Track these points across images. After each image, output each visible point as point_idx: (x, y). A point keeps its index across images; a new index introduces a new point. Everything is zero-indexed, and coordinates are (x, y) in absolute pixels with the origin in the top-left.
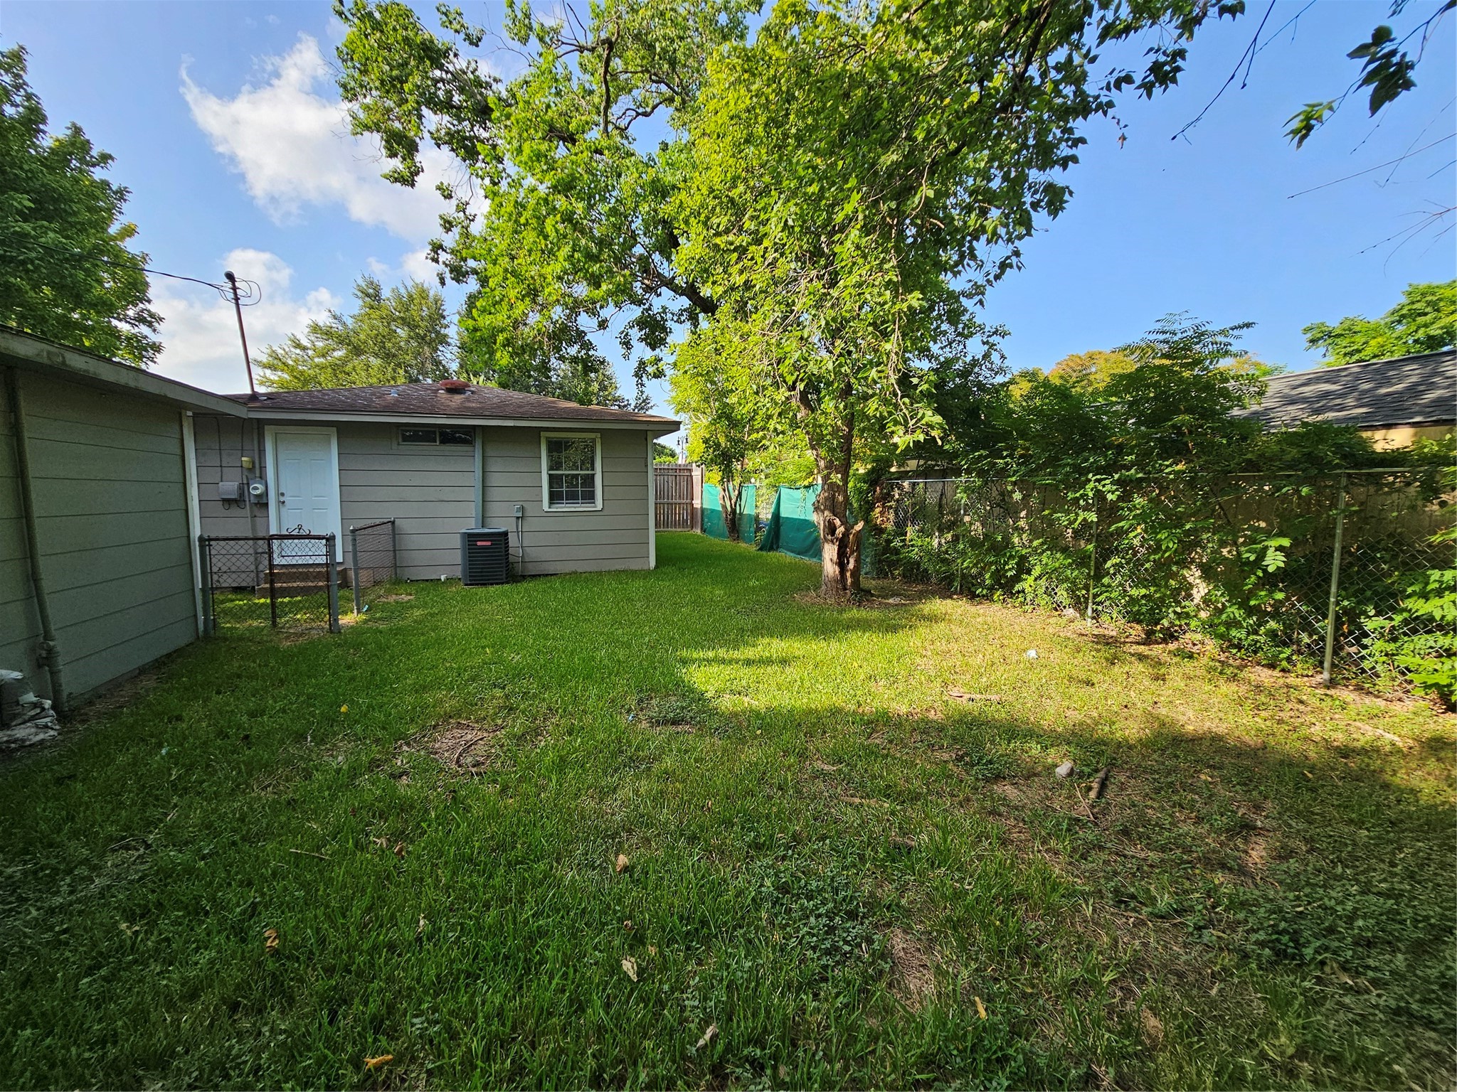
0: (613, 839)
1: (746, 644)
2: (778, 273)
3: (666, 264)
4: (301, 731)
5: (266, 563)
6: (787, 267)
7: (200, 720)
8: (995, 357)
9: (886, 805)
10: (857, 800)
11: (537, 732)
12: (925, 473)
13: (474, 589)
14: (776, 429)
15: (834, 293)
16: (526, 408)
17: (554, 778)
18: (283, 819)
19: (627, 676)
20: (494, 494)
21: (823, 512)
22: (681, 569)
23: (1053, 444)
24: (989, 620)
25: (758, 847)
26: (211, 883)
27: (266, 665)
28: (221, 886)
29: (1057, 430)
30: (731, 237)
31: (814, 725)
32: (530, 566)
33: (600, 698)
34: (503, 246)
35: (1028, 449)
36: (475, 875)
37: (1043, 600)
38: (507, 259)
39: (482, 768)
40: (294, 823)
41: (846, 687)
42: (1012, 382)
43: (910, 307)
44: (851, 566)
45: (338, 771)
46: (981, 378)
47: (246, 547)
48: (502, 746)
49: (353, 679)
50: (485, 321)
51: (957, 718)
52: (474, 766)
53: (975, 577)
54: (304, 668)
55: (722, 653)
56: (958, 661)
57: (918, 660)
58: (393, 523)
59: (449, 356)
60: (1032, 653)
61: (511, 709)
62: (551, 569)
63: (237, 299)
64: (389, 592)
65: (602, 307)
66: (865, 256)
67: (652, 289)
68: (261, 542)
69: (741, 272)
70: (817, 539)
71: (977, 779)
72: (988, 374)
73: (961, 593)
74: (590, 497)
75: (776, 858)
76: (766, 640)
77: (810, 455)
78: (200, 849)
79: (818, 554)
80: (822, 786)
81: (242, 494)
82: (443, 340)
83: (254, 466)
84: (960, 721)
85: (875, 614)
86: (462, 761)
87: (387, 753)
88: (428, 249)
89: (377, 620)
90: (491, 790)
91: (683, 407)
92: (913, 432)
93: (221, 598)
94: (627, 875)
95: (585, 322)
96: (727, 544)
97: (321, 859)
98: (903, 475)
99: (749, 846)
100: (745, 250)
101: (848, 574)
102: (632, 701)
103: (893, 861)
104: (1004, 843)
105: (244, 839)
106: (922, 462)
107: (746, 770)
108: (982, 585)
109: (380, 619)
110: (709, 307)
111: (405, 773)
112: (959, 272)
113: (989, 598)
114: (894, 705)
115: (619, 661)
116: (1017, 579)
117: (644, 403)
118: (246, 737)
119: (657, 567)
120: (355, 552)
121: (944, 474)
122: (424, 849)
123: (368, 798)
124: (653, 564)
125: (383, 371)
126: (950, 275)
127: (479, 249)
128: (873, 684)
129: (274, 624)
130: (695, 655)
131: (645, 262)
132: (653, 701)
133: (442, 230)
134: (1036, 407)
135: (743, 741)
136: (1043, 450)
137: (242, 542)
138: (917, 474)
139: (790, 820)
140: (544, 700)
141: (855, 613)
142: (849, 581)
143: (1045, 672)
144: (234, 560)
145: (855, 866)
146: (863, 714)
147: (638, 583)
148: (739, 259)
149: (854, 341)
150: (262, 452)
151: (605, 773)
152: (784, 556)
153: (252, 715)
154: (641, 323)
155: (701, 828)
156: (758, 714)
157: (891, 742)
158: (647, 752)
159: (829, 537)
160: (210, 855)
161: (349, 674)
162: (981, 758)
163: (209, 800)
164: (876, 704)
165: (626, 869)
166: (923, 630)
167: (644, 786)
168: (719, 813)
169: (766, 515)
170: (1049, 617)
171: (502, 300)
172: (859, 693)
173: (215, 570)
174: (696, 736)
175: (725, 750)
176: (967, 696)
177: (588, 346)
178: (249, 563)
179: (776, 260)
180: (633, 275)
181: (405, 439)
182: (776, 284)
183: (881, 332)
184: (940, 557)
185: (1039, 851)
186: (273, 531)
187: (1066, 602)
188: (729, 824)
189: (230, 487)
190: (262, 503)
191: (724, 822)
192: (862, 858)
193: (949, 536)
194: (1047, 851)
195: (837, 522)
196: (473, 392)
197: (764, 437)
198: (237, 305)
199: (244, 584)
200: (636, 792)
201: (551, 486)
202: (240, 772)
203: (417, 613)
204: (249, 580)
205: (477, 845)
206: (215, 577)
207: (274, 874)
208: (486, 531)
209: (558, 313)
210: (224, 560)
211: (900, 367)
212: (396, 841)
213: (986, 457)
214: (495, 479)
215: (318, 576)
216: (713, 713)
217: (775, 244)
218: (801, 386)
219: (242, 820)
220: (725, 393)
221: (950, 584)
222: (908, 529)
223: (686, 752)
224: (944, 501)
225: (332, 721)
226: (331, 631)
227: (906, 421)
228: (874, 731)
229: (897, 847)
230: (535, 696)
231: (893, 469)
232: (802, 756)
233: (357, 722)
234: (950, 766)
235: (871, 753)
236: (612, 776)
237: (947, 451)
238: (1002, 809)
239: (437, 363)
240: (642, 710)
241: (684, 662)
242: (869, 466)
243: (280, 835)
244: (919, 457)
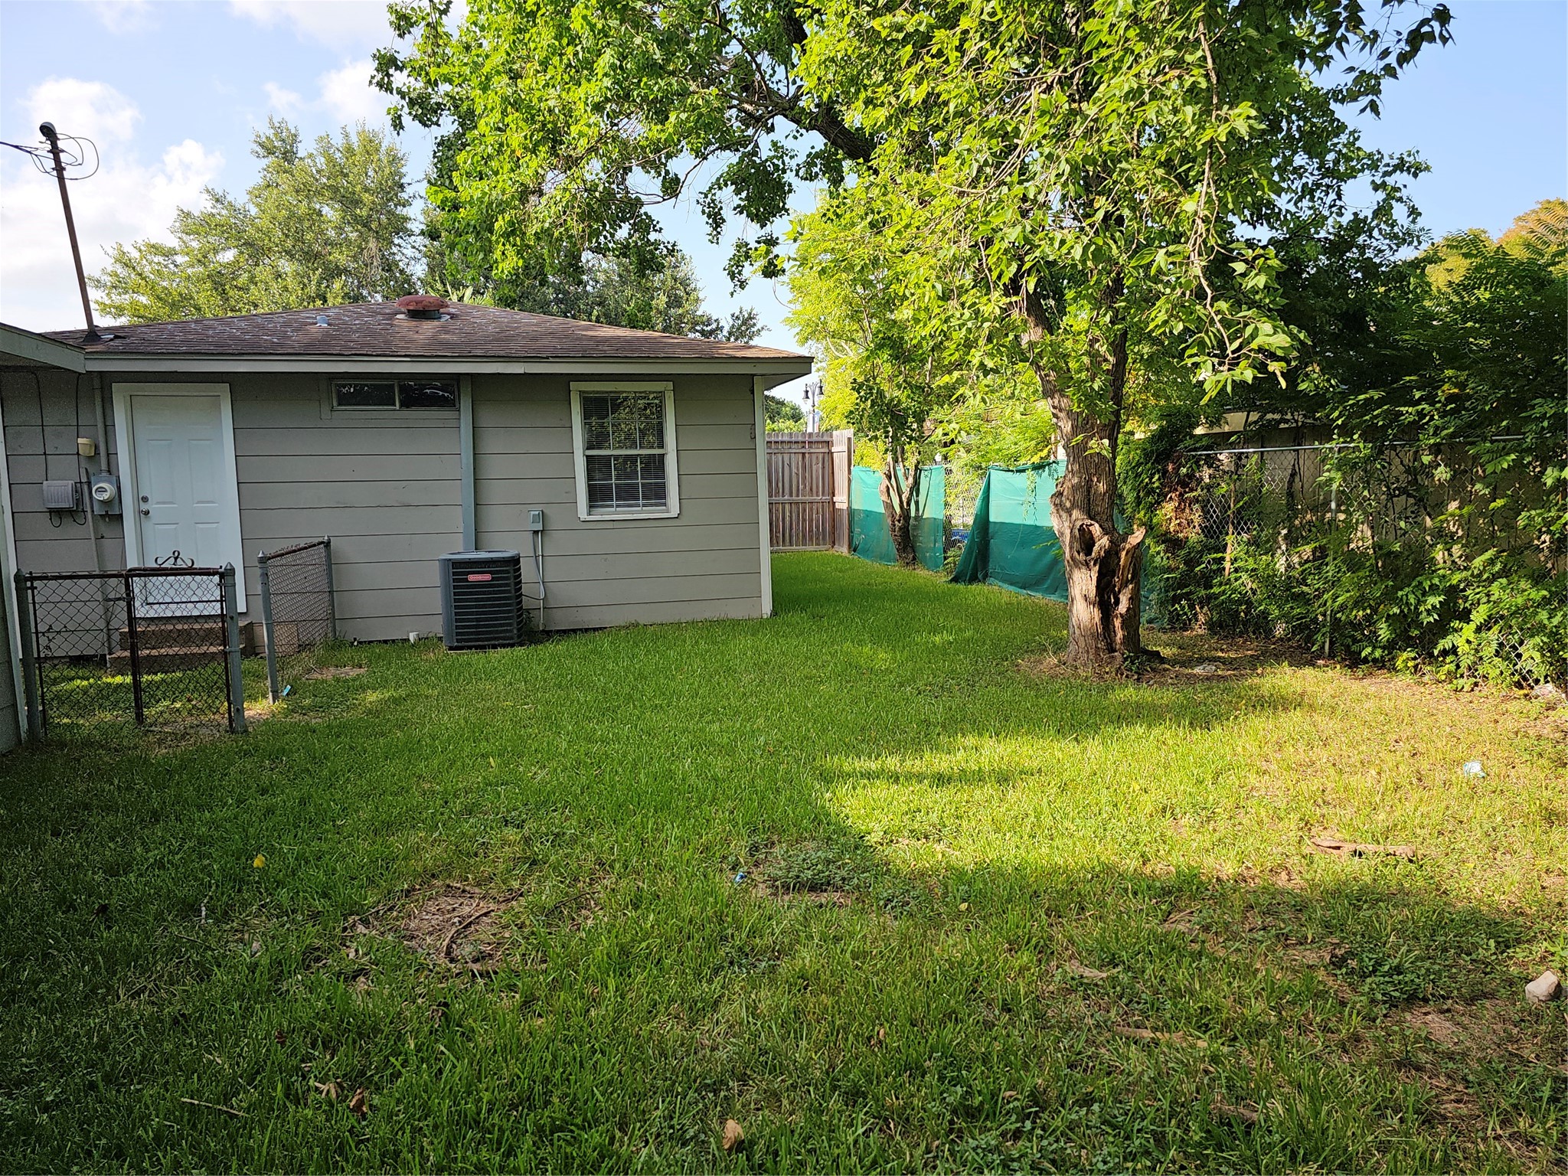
0: (716, 1092)
1: (936, 748)
2: (989, 77)
3: (781, 70)
4: (191, 900)
5: (124, 616)
6: (1004, 65)
7: (30, 879)
8: (1399, 212)
9: (1201, 1044)
10: (1147, 1034)
11: (580, 903)
12: (1262, 435)
13: (466, 656)
14: (982, 365)
15: (1090, 109)
16: (545, 342)
17: (612, 984)
18: (168, 1047)
19: (729, 805)
20: (495, 492)
21: (1069, 512)
22: (817, 617)
23: (1513, 374)
24: (1388, 705)
25: (971, 1113)
26: (61, 1149)
27: (129, 788)
28: (76, 1155)
29: (1519, 349)
30: (900, 16)
31: (1063, 894)
32: (558, 615)
33: (684, 843)
34: (498, 59)
35: (1462, 386)
36: (484, 1149)
37: (1494, 668)
38: (505, 79)
39: (490, 965)
40: (186, 1055)
41: (1119, 826)
42: (1432, 259)
43: (1232, 134)
44: (1123, 608)
45: (253, 968)
46: (1369, 253)
47: (91, 590)
48: (521, 927)
49: (270, 811)
50: (471, 190)
51: (1331, 886)
52: (476, 961)
53: (1356, 626)
54: (190, 792)
55: (892, 763)
56: (1331, 780)
57: (1252, 779)
58: (327, 544)
59: (409, 252)
60: (1475, 768)
61: (534, 862)
62: (593, 619)
63: (59, 169)
64: (322, 664)
65: (669, 156)
66: (1146, 37)
67: (758, 119)
68: (113, 581)
69: (919, 80)
70: (1057, 561)
71: (1373, 1001)
72: (1383, 243)
73: (1332, 656)
74: (658, 494)
75: (1003, 1135)
76: (971, 740)
77: (1044, 408)
78: (41, 1094)
79: (1062, 586)
80: (1081, 1006)
81: (79, 501)
82: (399, 226)
83: (97, 453)
84: (1337, 893)
85: (1167, 696)
86: (456, 952)
87: (332, 937)
88: (370, 67)
89: (304, 711)
90: (508, 1002)
91: (814, 330)
92: (1234, 364)
93: (54, 674)
94: (742, 1157)
95: (641, 182)
96: (895, 572)
97: (232, 1116)
98: (1221, 440)
99: (954, 1112)
100: (925, 39)
101: (1117, 623)
102: (739, 848)
103: (1219, 1147)
104: (1429, 1120)
105: (108, 1079)
106: (1254, 416)
107: (944, 974)
108: (1373, 640)
109: (311, 708)
110: (860, 146)
111: (362, 972)
112: (1328, 59)
113: (1385, 664)
114: (1209, 861)
115: (715, 779)
116: (1441, 628)
117: (745, 325)
118: (104, 909)
119: (775, 613)
120: (267, 596)
121: (1298, 436)
122: (398, 1102)
123: (305, 1015)
124: (767, 607)
125: (303, 283)
126: (1309, 65)
127: (459, 63)
128: (1168, 821)
129: (140, 717)
130: (847, 768)
131: (744, 69)
132: (777, 850)
133: (393, 33)
134: (1480, 305)
135: (935, 921)
136: (1495, 386)
137: (83, 582)
138: (1249, 437)
139: (1026, 1067)
140: (589, 846)
141: (1129, 693)
142: (1120, 634)
143: (1500, 803)
144: (71, 611)
145: (1147, 1153)
146: (1154, 877)
147: (745, 642)
148: (916, 56)
149: (1129, 196)
150: (109, 428)
151: (698, 975)
152: (996, 592)
153: (112, 871)
154: (738, 179)
155: (867, 1075)
156: (960, 874)
157: (1206, 929)
158: (768, 940)
159: (1082, 557)
160: (57, 1104)
161: (263, 802)
162: (1379, 963)
163: (50, 1014)
164: (1176, 858)
165: (739, 1146)
166: (1260, 723)
167: (765, 998)
168: (898, 1050)
169: (964, 518)
170: (1506, 699)
171: (499, 152)
172: (1144, 838)
173: (42, 628)
174: (854, 912)
175: (905, 938)
176: (1348, 847)
177: (645, 225)
178: (94, 614)
179: (982, 53)
180: (726, 95)
181: (344, 400)
182: (982, 98)
183: (1178, 177)
184: (1288, 590)
185: (1497, 1138)
186: (132, 563)
187: (1540, 671)
188: (916, 1070)
189: (59, 489)
190: (112, 516)
191: (907, 1067)
192: (1160, 1139)
193: (1307, 550)
194: (1512, 1137)
195: (1096, 530)
196: (453, 316)
197: (961, 382)
198: (61, 180)
199: (90, 652)
200: (753, 1010)
201: (590, 477)
202: (95, 968)
203: (372, 697)
204: (97, 645)
205: (486, 1096)
206: (43, 641)
207: (158, 1138)
208: (482, 555)
209: (594, 169)
210: (56, 612)
211: (1212, 242)
212: (352, 1089)
213: (1380, 403)
214: (494, 467)
215: (207, 636)
216: (884, 870)
217: (982, 23)
218: (1030, 284)
219: (103, 1046)
220: (890, 303)
221: (1309, 640)
222: (1230, 539)
223: (837, 939)
224: (1297, 485)
225: (239, 882)
226: (232, 730)
227: (1222, 346)
228: (1174, 908)
229: (1225, 1122)
230: (574, 840)
231: (1199, 431)
232: (1044, 951)
233: (279, 884)
234: (1321, 975)
235: (1169, 947)
236: (710, 981)
237: (1304, 394)
238: (1423, 1057)
239: (389, 266)
240: (757, 865)
241: (827, 778)
242: (1154, 427)
243: (164, 1074)
244: (1250, 407)
